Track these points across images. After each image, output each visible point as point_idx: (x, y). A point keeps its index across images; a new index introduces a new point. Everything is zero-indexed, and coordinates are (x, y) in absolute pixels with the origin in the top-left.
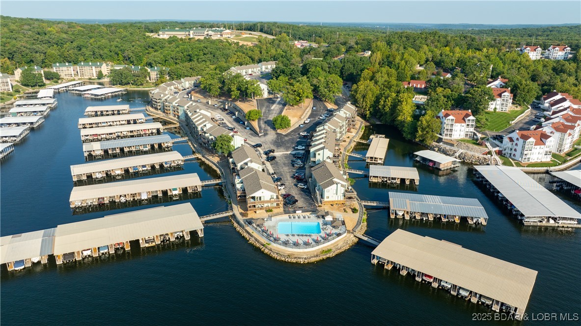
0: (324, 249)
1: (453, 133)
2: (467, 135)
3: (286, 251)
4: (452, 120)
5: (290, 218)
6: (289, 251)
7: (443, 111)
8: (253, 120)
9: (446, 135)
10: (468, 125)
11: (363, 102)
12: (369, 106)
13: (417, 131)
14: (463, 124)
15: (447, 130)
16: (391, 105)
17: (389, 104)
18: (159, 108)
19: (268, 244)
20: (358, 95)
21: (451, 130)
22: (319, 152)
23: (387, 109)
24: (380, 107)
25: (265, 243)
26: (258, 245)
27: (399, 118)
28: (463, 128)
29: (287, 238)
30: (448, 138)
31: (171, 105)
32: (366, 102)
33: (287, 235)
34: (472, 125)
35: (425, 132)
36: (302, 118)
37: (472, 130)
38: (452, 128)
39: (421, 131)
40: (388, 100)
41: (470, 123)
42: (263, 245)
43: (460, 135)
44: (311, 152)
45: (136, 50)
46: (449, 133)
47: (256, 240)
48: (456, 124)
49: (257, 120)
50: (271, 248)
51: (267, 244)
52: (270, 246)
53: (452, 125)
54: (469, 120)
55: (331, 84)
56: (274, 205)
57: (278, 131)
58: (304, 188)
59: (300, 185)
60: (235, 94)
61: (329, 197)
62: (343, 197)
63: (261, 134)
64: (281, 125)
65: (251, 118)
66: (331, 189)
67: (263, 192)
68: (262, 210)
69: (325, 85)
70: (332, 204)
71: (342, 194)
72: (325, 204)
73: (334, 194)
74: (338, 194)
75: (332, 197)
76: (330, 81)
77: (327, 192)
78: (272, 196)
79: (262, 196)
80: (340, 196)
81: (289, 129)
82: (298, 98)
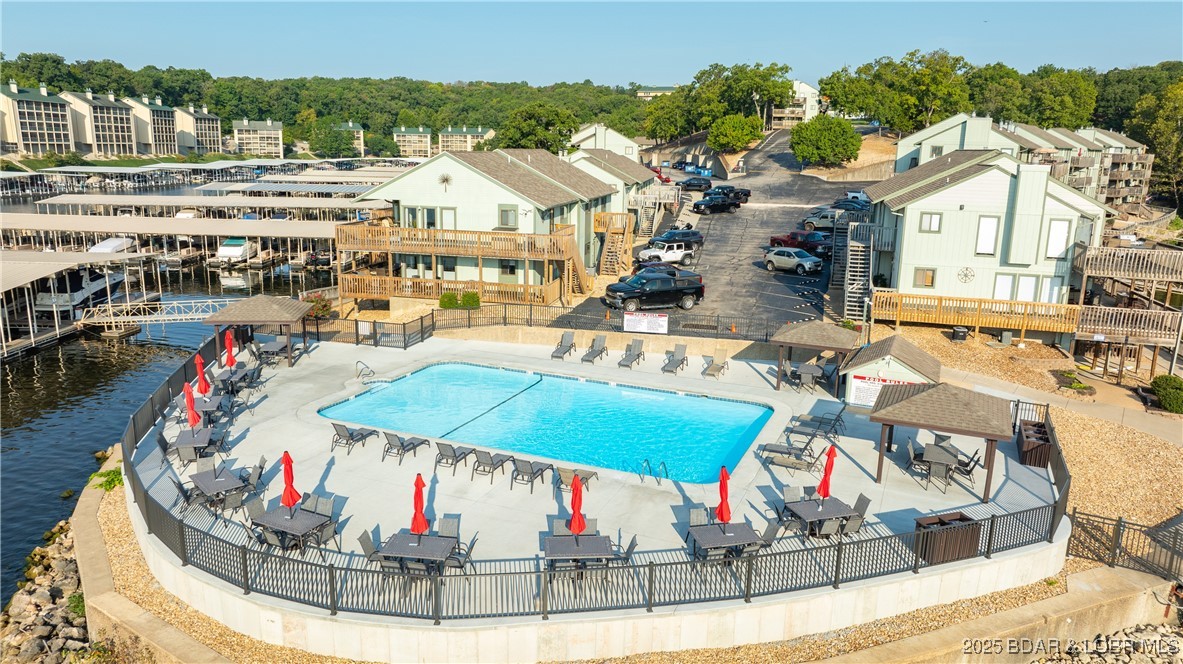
8: (735, 151)
20: (1160, 125)
22: (936, 141)
25: (104, 467)
44: (900, 156)
49: (744, 153)
51: (115, 471)
55: (1048, 99)
56: (521, 281)
57: (805, 172)
58: (800, 270)
59: (778, 254)
60: (712, 111)
61: (934, 271)
62: (1056, 289)
63: (737, 175)
64: (818, 148)
65: (723, 140)
66: (961, 208)
67: (445, 180)
68: (428, 301)
69: (1027, 102)
70: (951, 327)
71: (1059, 259)
72: (894, 322)
73: (981, 258)
74: (1011, 262)
75: (966, 275)
76: (1045, 88)
77: (921, 231)
78: (505, 213)
79: (442, 209)
80: (1038, 277)
81: (853, 171)
82: (913, 100)
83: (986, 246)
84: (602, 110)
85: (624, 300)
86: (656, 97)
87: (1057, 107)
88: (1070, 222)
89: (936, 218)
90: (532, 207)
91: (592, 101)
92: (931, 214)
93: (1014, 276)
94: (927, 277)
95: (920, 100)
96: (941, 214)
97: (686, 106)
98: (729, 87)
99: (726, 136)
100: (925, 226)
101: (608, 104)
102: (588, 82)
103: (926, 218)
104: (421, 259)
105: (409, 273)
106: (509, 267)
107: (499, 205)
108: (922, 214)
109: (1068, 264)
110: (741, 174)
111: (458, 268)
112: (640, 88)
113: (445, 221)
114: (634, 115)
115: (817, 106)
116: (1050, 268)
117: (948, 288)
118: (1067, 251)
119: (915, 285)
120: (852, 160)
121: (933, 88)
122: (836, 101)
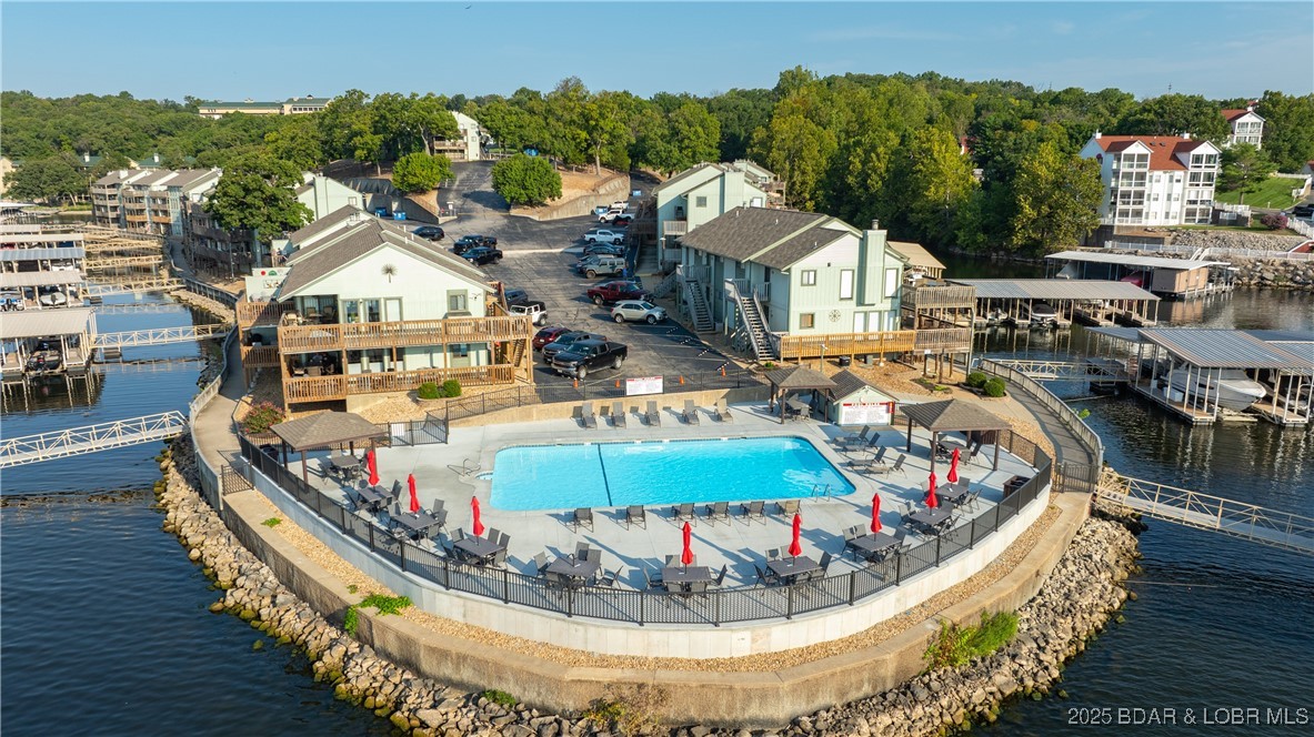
0: (954, 615)
1: (1145, 207)
2: (1191, 213)
3: (576, 658)
4: (1142, 157)
5: (583, 423)
6: (604, 661)
7: (1099, 135)
8: (423, 191)
9: (1124, 214)
10: (1194, 177)
11: (793, 170)
12: (811, 184)
13: (1016, 209)
14: (1178, 174)
15: (1126, 195)
16: (887, 170)
17: (882, 166)
18: (111, 215)
19: (385, 604)
20: (774, 154)
21: (1140, 195)
22: (700, 192)
23: (875, 183)
24: (850, 180)
25: (354, 599)
26: (293, 621)
27: (931, 193)
28: (1177, 188)
29: (568, 540)
30: (1129, 222)
31: (146, 194)
32: (803, 173)
33: (575, 518)
34: (1209, 177)
35: (1045, 209)
36: (602, 191)
37: (1207, 193)
38: (1140, 189)
39: (1033, 207)
40: (878, 155)
41: (1203, 170)
42: (338, 618)
43: (1167, 215)
44: (661, 204)
45: (117, 133)
46: (1131, 207)
47: (290, 577)
48: (1157, 173)
49: (435, 193)
50: (406, 642)
51: (372, 599)
52: (395, 626)
53: (1142, 176)
54: (1198, 159)
55: (684, 128)
56: (474, 364)
57: (514, 212)
58: (651, 320)
59: (626, 307)
60: (367, 143)
61: (813, 316)
62: (892, 319)
63: (448, 218)
64: (525, 188)
65: (413, 180)
66: (829, 265)
67: (389, 270)
68: (390, 394)
69: (666, 132)
70: (837, 357)
71: (892, 297)
72: (797, 359)
73: (844, 302)
74: (866, 302)
75: (835, 316)
76: (681, 120)
77: (802, 285)
78: (454, 299)
79: (386, 299)
80: (880, 312)
81: (556, 208)
82: (584, 135)
83: (846, 293)
84: (160, 132)
85: (578, 368)
86: (227, 115)
87: (693, 138)
88: (898, 270)
89: (812, 274)
90: (481, 291)
91: (144, 121)
92: (809, 271)
93: (866, 313)
94: (809, 320)
95: (590, 133)
96: (815, 271)
97: (323, 136)
98: (383, 117)
99: (415, 175)
100: (805, 281)
101: (167, 124)
102: (124, 95)
103: (805, 274)
104: (364, 353)
105: (353, 370)
106: (458, 351)
107: (448, 291)
108: (803, 271)
109: (898, 301)
110: (452, 218)
111: (407, 357)
112: (200, 103)
113: (390, 314)
114: (214, 139)
115: (478, 138)
116: (887, 305)
117: (823, 328)
118: (897, 291)
119: (801, 328)
120: (556, 198)
121: (602, 123)
122: (497, 132)
